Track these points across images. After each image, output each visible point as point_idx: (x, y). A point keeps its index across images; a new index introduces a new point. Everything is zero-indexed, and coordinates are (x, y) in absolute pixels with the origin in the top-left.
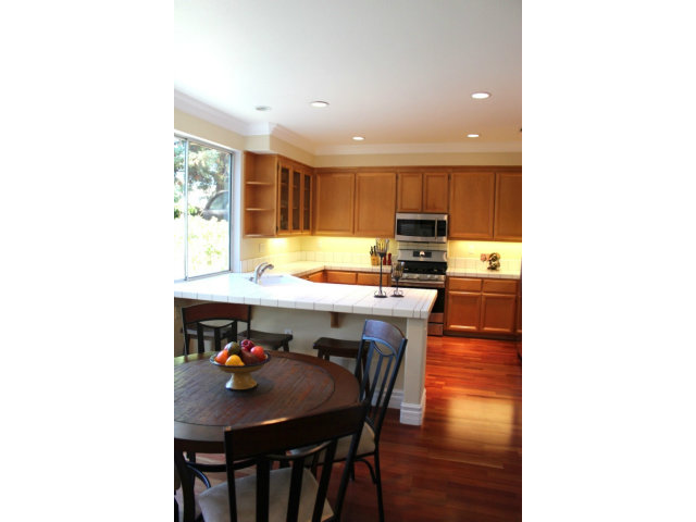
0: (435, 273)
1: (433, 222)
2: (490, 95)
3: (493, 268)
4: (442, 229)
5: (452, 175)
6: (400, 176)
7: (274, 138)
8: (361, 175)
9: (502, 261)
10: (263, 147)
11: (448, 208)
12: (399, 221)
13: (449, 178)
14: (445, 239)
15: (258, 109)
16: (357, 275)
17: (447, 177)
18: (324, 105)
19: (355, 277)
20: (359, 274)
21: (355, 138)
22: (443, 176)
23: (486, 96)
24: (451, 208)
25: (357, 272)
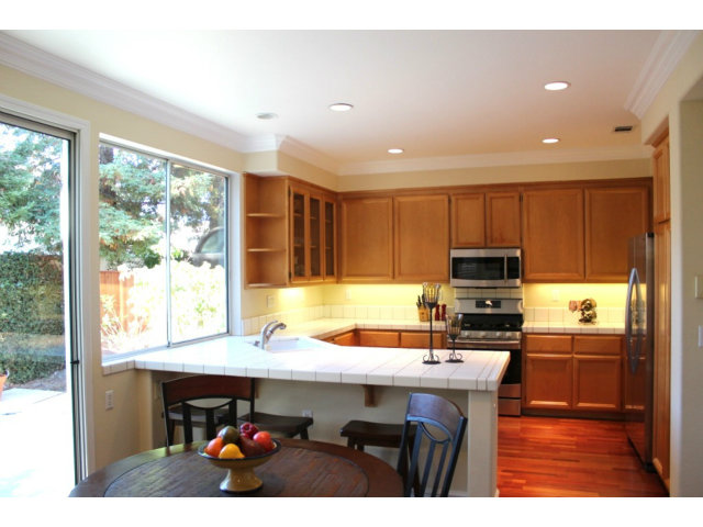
0: (508, 330)
1: (502, 259)
2: (569, 84)
4: (512, 270)
5: (525, 195)
6: (453, 199)
7: (282, 154)
8: (401, 199)
10: (268, 167)
11: (521, 241)
12: (454, 259)
13: (521, 199)
14: (518, 282)
15: (260, 117)
16: (400, 335)
17: (517, 198)
18: (348, 108)
19: (397, 338)
20: (403, 334)
21: (391, 151)
22: (512, 197)
23: (564, 86)
24: (525, 239)
25: (400, 331)
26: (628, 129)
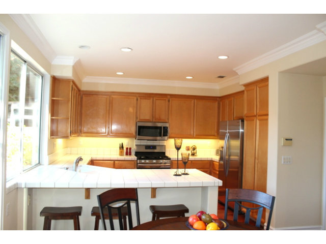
1: (161, 127)
2: (228, 57)
3: (193, 155)
4: (163, 132)
5: (170, 100)
6: (139, 98)
8: (114, 97)
9: (198, 150)
11: (168, 119)
12: (139, 127)
13: (169, 101)
14: (166, 137)
15: (80, 47)
16: (114, 162)
17: (167, 100)
18: (130, 50)
19: (113, 164)
20: (116, 162)
21: (118, 73)
22: (165, 100)
23: (226, 57)
24: (170, 119)
25: (114, 161)
26: (222, 77)
